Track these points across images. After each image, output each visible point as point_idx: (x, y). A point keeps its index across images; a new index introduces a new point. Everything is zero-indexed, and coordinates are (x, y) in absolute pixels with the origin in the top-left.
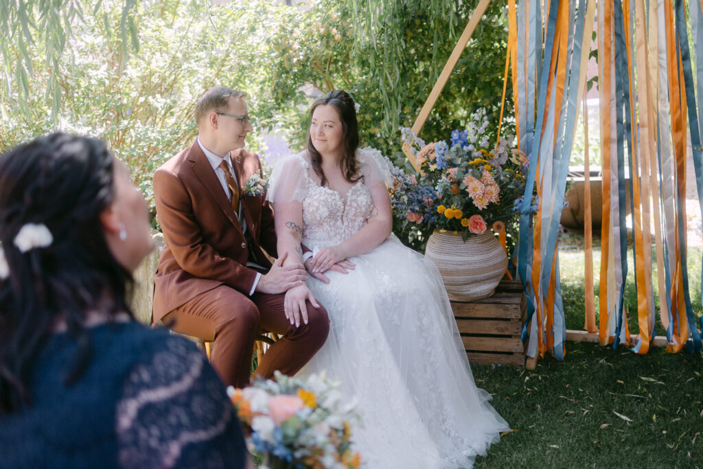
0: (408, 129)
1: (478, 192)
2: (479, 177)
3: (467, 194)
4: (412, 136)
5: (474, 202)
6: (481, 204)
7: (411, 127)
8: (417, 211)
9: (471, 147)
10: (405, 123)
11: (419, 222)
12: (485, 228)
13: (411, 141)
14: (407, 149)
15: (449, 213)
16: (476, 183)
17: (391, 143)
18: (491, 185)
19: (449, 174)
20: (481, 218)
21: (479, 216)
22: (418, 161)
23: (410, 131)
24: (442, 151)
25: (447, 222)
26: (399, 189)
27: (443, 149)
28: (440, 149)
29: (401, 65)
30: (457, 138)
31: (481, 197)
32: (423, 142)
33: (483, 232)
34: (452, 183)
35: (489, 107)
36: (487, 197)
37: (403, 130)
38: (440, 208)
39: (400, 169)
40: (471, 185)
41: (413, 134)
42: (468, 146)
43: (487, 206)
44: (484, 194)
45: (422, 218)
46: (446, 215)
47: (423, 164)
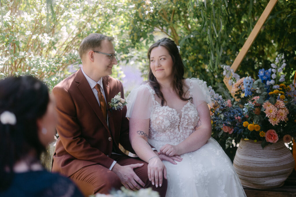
0: (228, 67)
1: (272, 114)
2: (274, 103)
3: (265, 114)
4: (231, 72)
5: (270, 120)
6: (273, 122)
7: (231, 65)
8: (229, 125)
9: (272, 82)
10: (227, 62)
11: (231, 133)
12: (277, 139)
13: (230, 75)
14: (227, 81)
15: (251, 127)
16: (271, 107)
17: (216, 76)
18: (282, 109)
19: (254, 100)
20: (275, 132)
21: (273, 131)
22: (233, 90)
23: (229, 68)
24: (248, 84)
25: (250, 133)
26: (218, 109)
27: (249, 82)
28: (247, 82)
29: (227, 18)
30: (263, 75)
31: (274, 117)
32: (239, 76)
33: (276, 141)
34: (255, 107)
35: (292, 52)
36: (278, 117)
37: (224, 67)
38: (245, 123)
39: (219, 95)
40: (268, 108)
41: (232, 71)
42: (270, 81)
43: (278, 123)
44: (276, 115)
45: (233, 130)
46: (248, 128)
47: (236, 92)
